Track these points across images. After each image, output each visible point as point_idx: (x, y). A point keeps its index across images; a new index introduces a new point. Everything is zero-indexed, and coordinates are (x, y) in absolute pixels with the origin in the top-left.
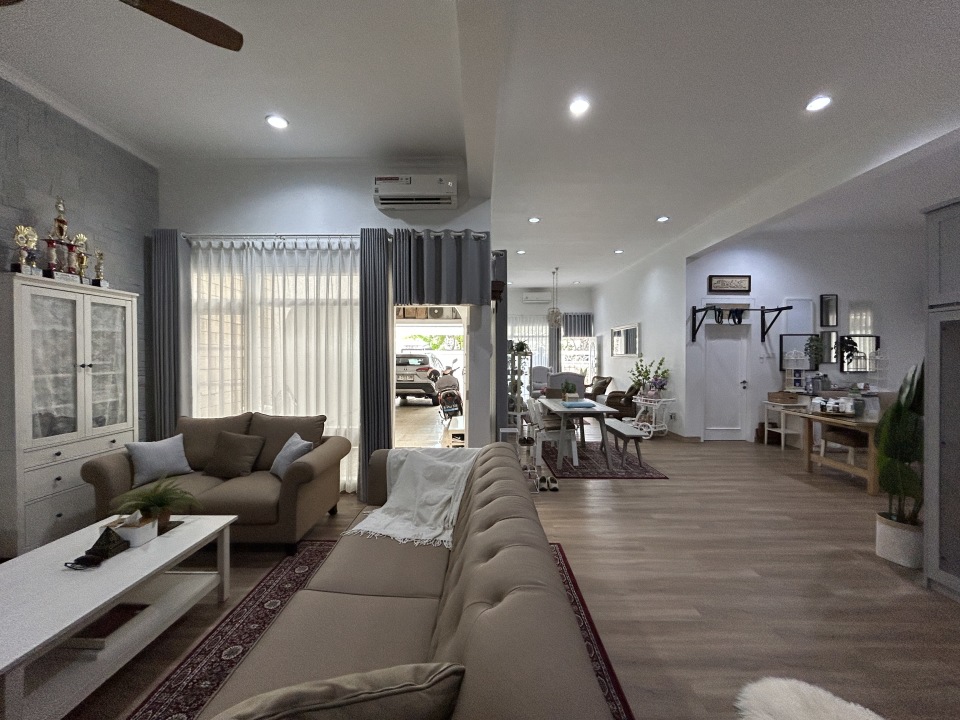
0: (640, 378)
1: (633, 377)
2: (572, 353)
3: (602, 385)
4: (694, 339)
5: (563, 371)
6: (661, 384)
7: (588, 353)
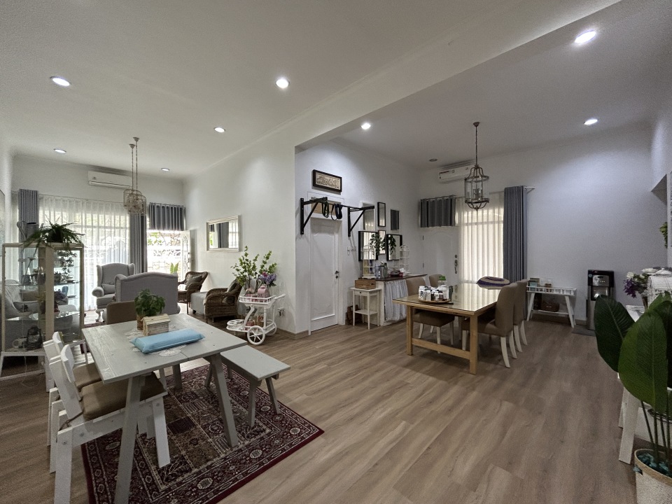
0: (246, 274)
1: (237, 273)
2: (161, 248)
3: (197, 281)
4: (302, 232)
5: (150, 271)
6: (269, 279)
7: (179, 247)
